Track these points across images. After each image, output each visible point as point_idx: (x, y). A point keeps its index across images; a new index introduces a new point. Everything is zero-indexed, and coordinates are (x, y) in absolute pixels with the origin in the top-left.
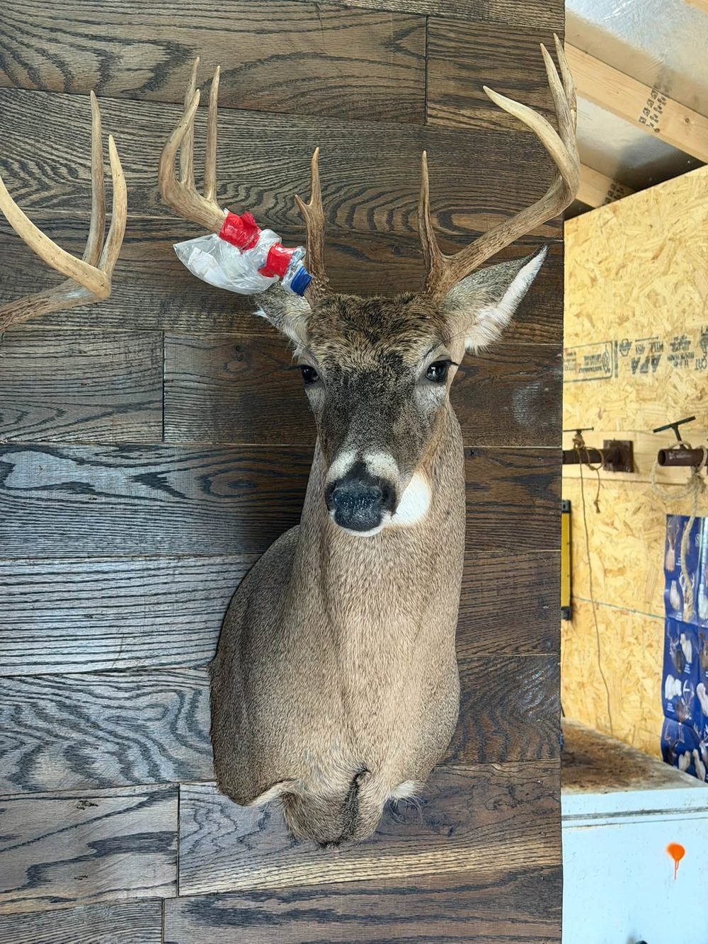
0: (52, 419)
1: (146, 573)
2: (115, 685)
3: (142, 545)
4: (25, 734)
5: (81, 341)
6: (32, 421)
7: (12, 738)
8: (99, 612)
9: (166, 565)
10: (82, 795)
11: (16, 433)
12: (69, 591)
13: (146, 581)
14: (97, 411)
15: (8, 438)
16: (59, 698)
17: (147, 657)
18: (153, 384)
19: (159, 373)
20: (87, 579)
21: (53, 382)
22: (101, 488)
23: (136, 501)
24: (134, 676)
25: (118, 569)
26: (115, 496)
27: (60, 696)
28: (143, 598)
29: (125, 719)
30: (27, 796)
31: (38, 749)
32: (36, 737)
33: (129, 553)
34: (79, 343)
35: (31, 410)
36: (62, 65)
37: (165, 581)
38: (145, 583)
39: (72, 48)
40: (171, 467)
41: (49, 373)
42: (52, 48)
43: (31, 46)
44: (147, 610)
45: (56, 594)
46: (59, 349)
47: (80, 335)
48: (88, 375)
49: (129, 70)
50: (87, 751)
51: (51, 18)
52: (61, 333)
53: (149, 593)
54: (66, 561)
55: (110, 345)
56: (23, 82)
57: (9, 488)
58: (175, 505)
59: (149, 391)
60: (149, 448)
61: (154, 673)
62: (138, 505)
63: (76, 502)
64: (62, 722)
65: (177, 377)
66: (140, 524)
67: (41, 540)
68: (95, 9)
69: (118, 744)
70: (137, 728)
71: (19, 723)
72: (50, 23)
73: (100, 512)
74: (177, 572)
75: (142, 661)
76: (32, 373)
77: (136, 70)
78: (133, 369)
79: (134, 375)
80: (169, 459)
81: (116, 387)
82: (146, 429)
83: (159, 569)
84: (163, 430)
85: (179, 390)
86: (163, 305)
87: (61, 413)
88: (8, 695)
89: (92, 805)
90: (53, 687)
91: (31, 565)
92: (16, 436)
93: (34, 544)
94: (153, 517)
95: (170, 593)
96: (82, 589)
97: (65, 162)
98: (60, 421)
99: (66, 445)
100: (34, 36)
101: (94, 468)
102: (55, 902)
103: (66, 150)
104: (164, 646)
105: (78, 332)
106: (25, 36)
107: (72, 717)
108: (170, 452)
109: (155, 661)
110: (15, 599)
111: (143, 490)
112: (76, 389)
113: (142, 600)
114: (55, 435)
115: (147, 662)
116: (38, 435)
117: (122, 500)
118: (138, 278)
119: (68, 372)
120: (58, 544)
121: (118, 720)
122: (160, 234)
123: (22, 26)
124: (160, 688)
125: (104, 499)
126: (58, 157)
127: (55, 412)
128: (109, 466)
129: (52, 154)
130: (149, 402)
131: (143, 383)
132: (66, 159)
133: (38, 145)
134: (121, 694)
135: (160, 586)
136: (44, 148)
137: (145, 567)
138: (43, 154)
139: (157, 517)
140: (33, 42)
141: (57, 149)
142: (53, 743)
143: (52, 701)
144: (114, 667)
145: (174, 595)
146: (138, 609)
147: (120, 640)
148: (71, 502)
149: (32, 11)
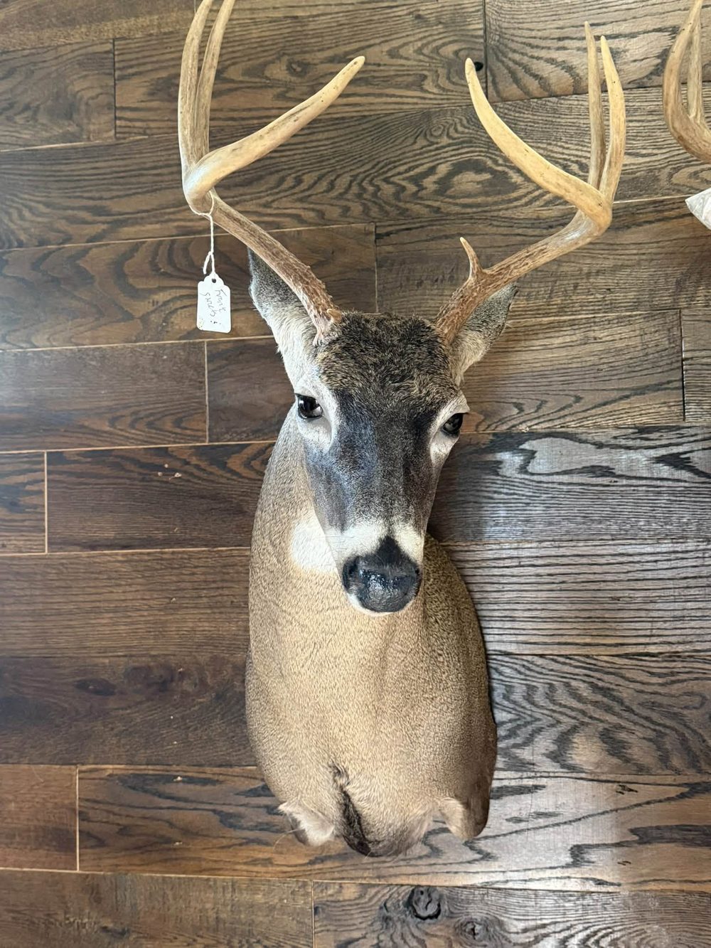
0: (570, 406)
1: (673, 556)
2: (647, 669)
3: (668, 527)
4: (560, 712)
5: (596, 328)
6: (550, 408)
7: (548, 716)
8: (627, 595)
9: (693, 548)
10: (621, 780)
11: (536, 421)
12: (595, 573)
13: (673, 564)
14: (615, 395)
15: (529, 427)
16: (591, 680)
17: (679, 643)
18: (672, 363)
19: (678, 352)
20: (612, 561)
21: (569, 370)
22: (622, 471)
23: (659, 483)
24: (666, 661)
25: (643, 551)
26: (636, 478)
27: (592, 677)
28: (671, 582)
29: (660, 705)
30: (566, 775)
31: (574, 729)
32: (570, 717)
33: (655, 535)
34: (594, 330)
35: (549, 398)
36: (570, 69)
37: (694, 564)
38: (673, 566)
39: (579, 52)
40: (695, 446)
41: (566, 361)
42: (560, 56)
43: (541, 58)
44: (676, 594)
45: (581, 576)
46: (574, 338)
47: (595, 322)
48: (606, 361)
49: (635, 61)
50: (623, 735)
51: (558, 28)
52: (576, 322)
53: (677, 576)
54: (590, 543)
55: (625, 329)
56: (536, 92)
57: (532, 474)
58: (701, 485)
59: (667, 371)
60: (670, 429)
61: (688, 659)
62: (660, 487)
63: (597, 485)
64: (595, 703)
65: (697, 354)
66: (664, 505)
67: (565, 523)
68: (599, 11)
69: (655, 730)
70: (675, 716)
71: (553, 702)
72: (557, 34)
73: (622, 495)
74: (707, 555)
75: (674, 646)
76: (549, 363)
77: (642, 60)
78: (650, 351)
79: (651, 356)
80: (692, 439)
81: (633, 369)
82: (666, 409)
83: (687, 552)
84: (684, 409)
85: (699, 367)
86: (678, 283)
87: (578, 399)
88: (541, 673)
89: (631, 790)
90: (585, 668)
91: (555, 547)
92: (536, 424)
93: (558, 527)
94: (678, 499)
95: (701, 577)
96: (607, 571)
97: (576, 159)
98: (577, 407)
99: (584, 430)
100: (543, 48)
101: (613, 451)
102: (599, 884)
103: (577, 147)
104: (698, 632)
105: (592, 320)
106: (535, 50)
107: (605, 700)
108: (692, 431)
109: (688, 647)
110: (543, 580)
111: (665, 471)
112: (593, 375)
113: (670, 584)
114: (573, 421)
115: (680, 648)
116: (557, 422)
117: (644, 482)
118: (653, 260)
119: (584, 359)
120: (580, 526)
121: (653, 706)
122: (673, 213)
123: (532, 41)
124: (695, 676)
125: (625, 482)
126: (569, 155)
127: (573, 399)
128: (629, 448)
129: (563, 154)
130: (669, 382)
131: (661, 364)
132: (577, 156)
133: (550, 148)
134: (655, 680)
135: (690, 569)
136: (556, 149)
137: (672, 549)
138: (555, 155)
139: (682, 499)
140: (543, 53)
141: (568, 148)
142: (588, 724)
143: (584, 682)
144: (646, 651)
145: (705, 580)
146: (667, 592)
147: (650, 624)
148: (593, 485)
149: (541, 26)
